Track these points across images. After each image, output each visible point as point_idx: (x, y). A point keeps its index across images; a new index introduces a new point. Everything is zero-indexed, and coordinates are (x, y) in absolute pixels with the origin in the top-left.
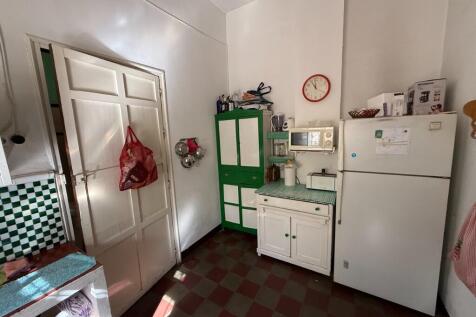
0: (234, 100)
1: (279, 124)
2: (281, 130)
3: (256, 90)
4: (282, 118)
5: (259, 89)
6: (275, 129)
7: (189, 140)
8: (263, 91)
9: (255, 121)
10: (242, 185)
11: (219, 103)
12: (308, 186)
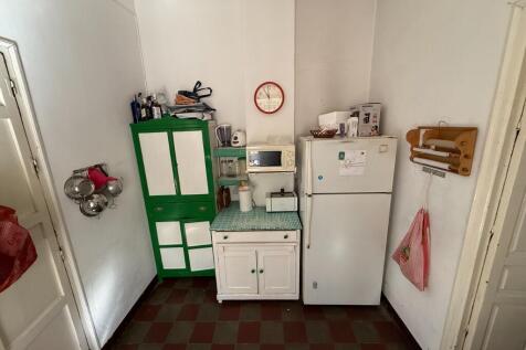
0: (160, 103)
1: (226, 137)
2: (229, 144)
3: (191, 90)
4: (229, 129)
5: (195, 90)
6: (221, 144)
7: (91, 170)
8: (200, 93)
9: (198, 135)
10: (184, 219)
11: (135, 106)
12: (268, 210)
